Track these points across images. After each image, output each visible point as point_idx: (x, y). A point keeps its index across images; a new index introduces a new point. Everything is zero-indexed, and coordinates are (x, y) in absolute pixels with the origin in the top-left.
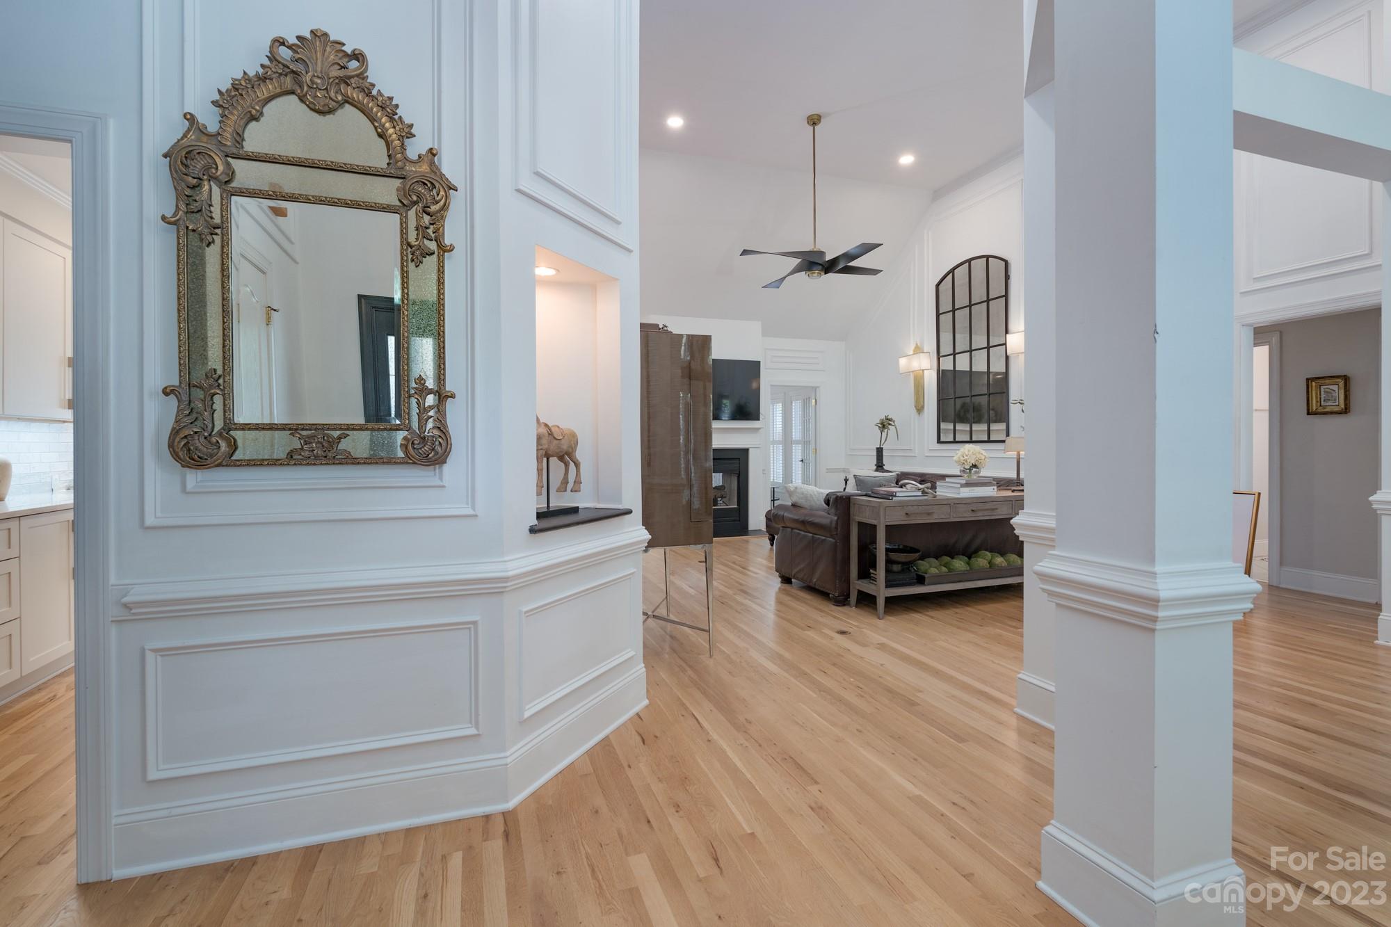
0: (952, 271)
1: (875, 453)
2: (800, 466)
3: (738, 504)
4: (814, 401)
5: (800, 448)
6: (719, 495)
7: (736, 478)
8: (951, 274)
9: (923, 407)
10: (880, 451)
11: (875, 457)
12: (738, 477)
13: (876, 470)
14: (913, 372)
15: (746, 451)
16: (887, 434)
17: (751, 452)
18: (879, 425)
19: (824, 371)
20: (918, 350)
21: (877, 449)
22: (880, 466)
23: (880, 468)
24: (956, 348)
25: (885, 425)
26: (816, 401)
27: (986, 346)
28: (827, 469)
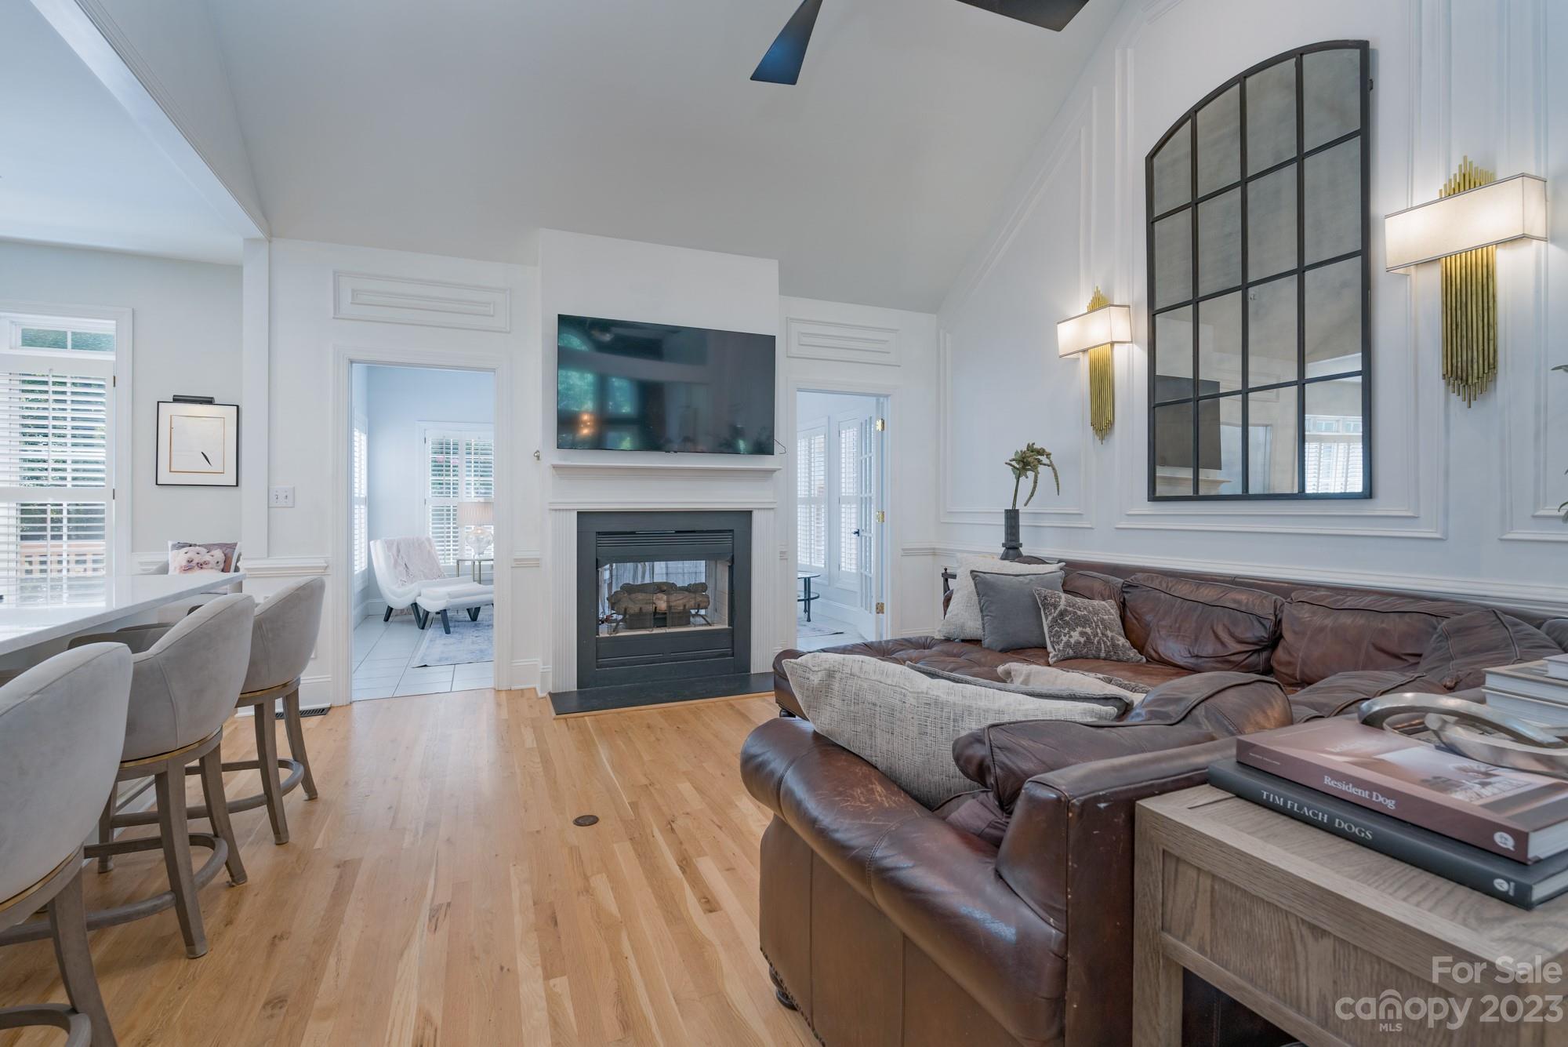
0: (1192, 115)
1: (1002, 521)
2: (853, 541)
3: (731, 622)
4: (879, 423)
5: (854, 510)
6: (692, 603)
7: (727, 569)
8: (1189, 122)
9: (1111, 424)
10: (1012, 517)
11: (1003, 529)
12: (731, 568)
13: (1005, 557)
14: (1084, 351)
15: (748, 514)
16: (1035, 482)
17: (756, 517)
18: (1014, 463)
19: (899, 366)
20: (1100, 303)
21: (1007, 511)
22: (1012, 549)
23: (1011, 552)
24: (1201, 287)
25: (1027, 462)
26: (883, 423)
27: (1294, 266)
28: (903, 550)
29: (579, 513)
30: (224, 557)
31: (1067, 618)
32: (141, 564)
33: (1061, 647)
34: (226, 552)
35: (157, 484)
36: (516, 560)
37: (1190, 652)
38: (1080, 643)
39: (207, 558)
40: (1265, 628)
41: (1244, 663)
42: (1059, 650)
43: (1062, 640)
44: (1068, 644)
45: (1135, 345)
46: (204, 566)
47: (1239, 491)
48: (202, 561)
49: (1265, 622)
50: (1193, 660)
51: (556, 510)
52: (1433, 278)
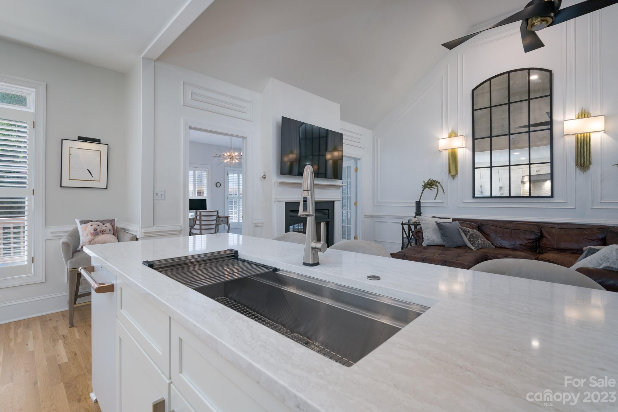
0: (489, 80)
1: (414, 205)
8: (489, 82)
9: (457, 173)
10: (418, 204)
14: (448, 149)
17: (335, 204)
19: (363, 148)
20: (453, 135)
21: (416, 202)
22: (418, 214)
24: (493, 133)
26: (357, 169)
28: (365, 216)
29: (286, 202)
30: (112, 227)
31: (474, 236)
32: (52, 233)
33: (477, 245)
34: (112, 224)
35: (61, 186)
36: (255, 224)
37: (511, 244)
38: (482, 243)
39: (104, 228)
40: (537, 235)
41: (530, 245)
42: (476, 246)
43: (476, 243)
44: (478, 244)
45: (466, 149)
46: (104, 232)
47: (508, 195)
48: (102, 230)
49: (537, 233)
50: (512, 246)
51: (278, 201)
52: (573, 139)
